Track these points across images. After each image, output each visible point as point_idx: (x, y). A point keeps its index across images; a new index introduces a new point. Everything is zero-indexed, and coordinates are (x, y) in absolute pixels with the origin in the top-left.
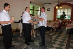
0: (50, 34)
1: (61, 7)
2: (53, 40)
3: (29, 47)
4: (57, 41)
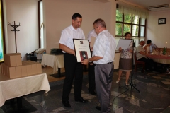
0: (165, 83)
3: (115, 106)
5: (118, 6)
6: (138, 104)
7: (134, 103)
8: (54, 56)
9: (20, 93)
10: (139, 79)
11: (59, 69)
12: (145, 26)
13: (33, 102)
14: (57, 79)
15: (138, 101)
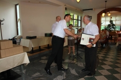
1: (109, 14)
2: (101, 60)
3: (70, 68)
4: (107, 61)
5: (66, 9)
6: (83, 66)
7: (81, 66)
8: (29, 40)
9: (9, 67)
10: (80, 51)
11: (33, 48)
12: (81, 20)
13: (18, 71)
14: (31, 55)
15: (82, 64)
